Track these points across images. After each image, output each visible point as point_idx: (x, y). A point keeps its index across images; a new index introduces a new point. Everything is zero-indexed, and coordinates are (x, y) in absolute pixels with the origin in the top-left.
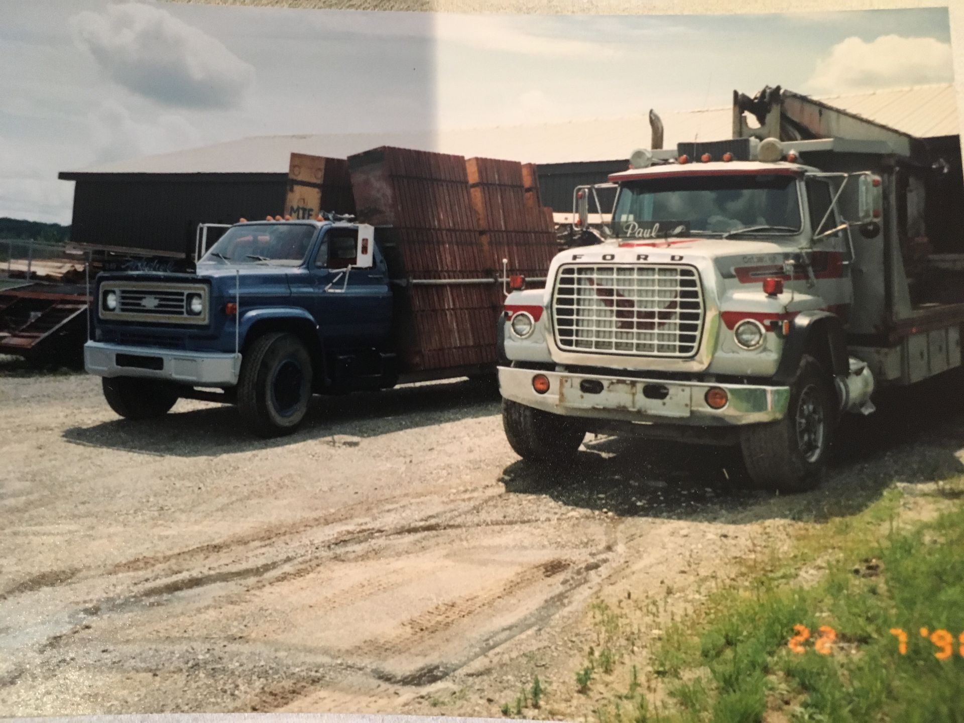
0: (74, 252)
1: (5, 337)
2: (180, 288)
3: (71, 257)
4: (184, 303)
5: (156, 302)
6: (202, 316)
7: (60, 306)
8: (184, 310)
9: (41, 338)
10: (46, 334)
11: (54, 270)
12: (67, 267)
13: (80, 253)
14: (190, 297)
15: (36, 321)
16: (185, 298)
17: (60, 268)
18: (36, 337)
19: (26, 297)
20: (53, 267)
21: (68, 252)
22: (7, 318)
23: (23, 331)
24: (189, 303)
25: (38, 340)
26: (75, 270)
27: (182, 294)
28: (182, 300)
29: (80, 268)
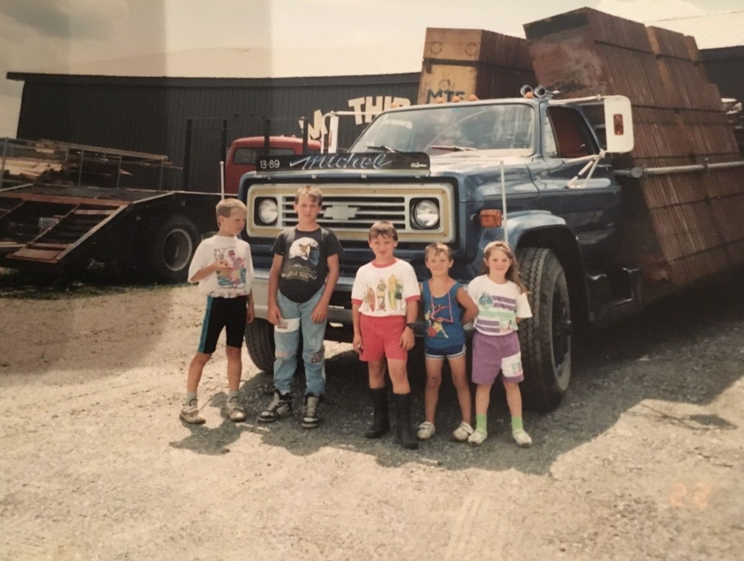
0: (45, 151)
1: (17, 249)
2: (396, 190)
3: (42, 157)
4: (406, 213)
5: (353, 212)
6: (441, 229)
7: (80, 212)
8: (407, 222)
9: (67, 251)
10: (72, 246)
11: (27, 169)
12: (41, 167)
13: (51, 151)
14: (415, 202)
15: (54, 229)
16: (406, 204)
17: (34, 167)
18: (63, 249)
19: (34, 199)
20: (27, 166)
21: (38, 150)
22: (12, 224)
23: (39, 241)
24: (413, 213)
25: (64, 254)
26: (52, 170)
27: (402, 200)
28: (402, 209)
29: (57, 167)
